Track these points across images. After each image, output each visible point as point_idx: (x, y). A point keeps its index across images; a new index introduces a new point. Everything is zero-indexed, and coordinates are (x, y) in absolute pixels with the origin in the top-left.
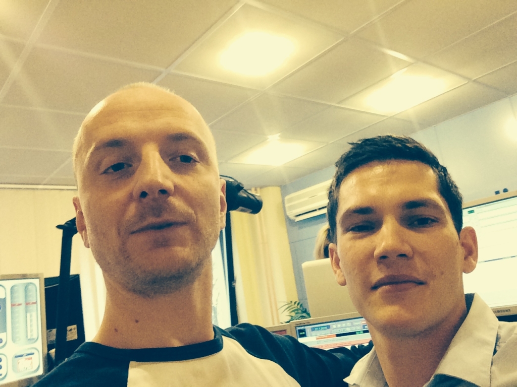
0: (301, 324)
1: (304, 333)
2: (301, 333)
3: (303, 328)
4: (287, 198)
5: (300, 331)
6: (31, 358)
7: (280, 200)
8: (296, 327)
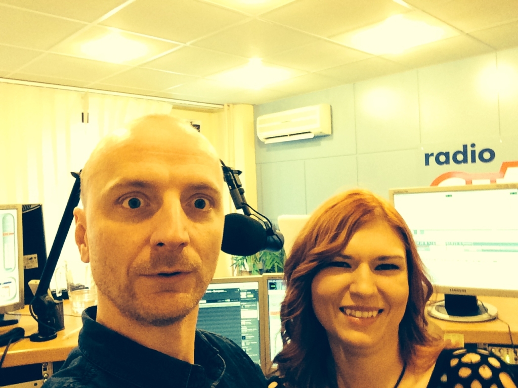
0: (272, 278)
1: (274, 286)
2: (272, 286)
3: (274, 281)
4: (259, 119)
5: (271, 284)
6: (8, 287)
7: (252, 120)
8: (268, 280)
